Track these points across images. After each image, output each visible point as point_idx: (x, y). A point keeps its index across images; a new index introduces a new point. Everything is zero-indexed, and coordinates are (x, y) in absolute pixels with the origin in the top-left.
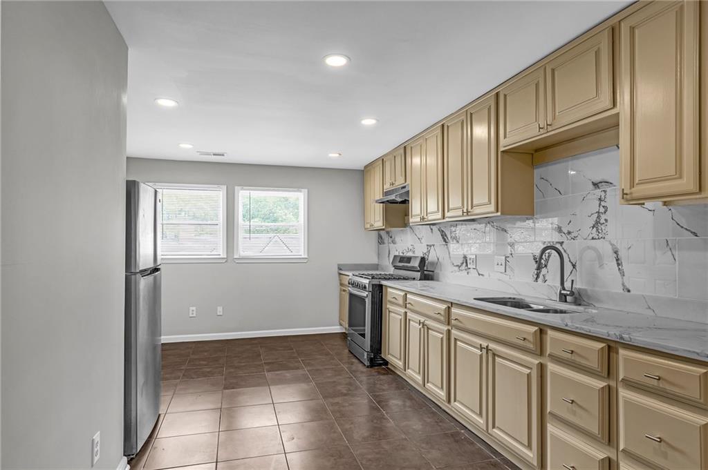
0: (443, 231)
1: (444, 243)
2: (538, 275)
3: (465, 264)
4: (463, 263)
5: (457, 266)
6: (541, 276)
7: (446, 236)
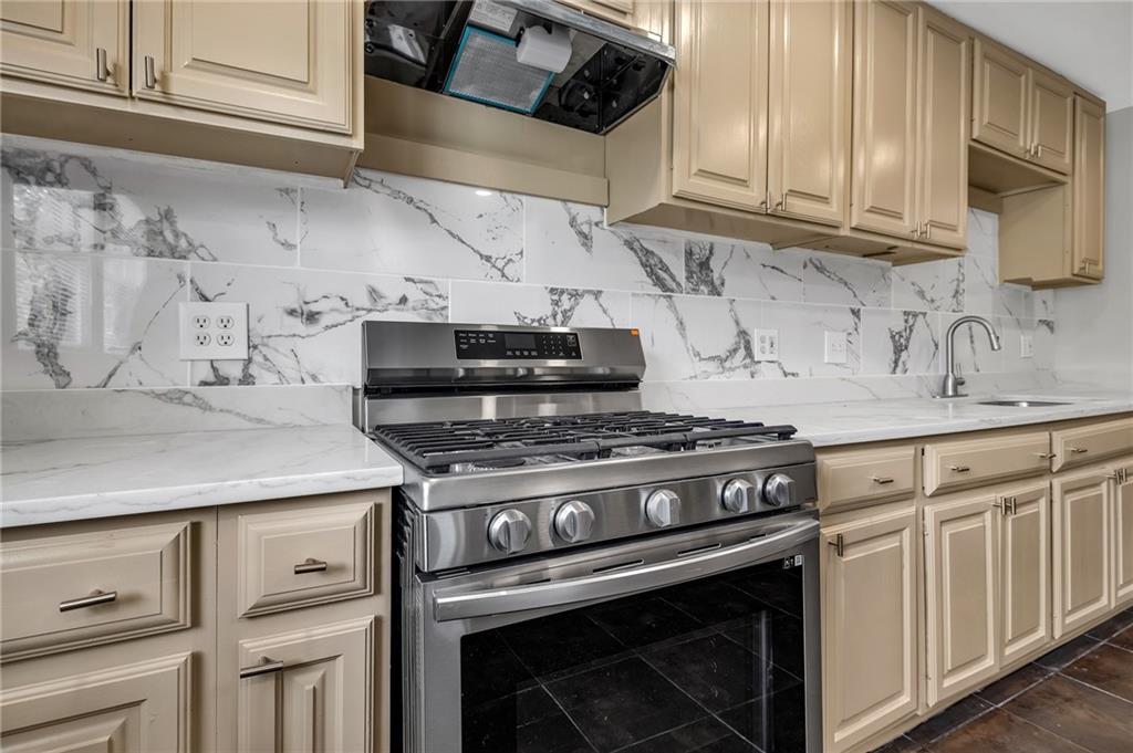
0: (648, 253)
1: (658, 291)
2: (896, 362)
3: (742, 352)
4: (735, 350)
5: (712, 358)
6: (900, 363)
7: (667, 270)
